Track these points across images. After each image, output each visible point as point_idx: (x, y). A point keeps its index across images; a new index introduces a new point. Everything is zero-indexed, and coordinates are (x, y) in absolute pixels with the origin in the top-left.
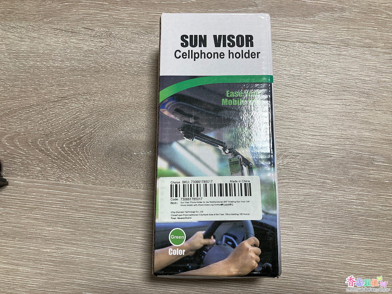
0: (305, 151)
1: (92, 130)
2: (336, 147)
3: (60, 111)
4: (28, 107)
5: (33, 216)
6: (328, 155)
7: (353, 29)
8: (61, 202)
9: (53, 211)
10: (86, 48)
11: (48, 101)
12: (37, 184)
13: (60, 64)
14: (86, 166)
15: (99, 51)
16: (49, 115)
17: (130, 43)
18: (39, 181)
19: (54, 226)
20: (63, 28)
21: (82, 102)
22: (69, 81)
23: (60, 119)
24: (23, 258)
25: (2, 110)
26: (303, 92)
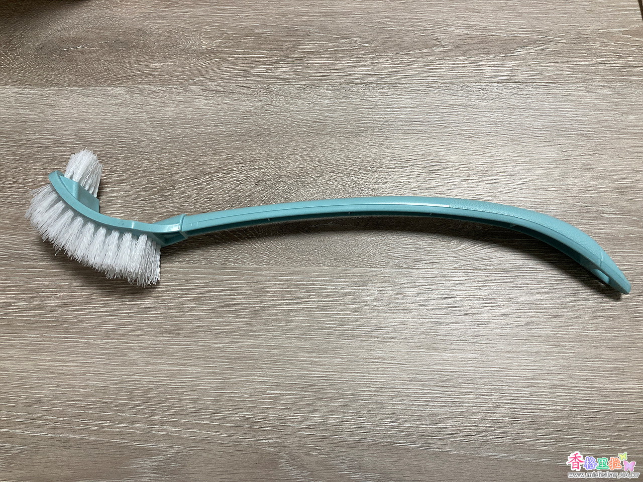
2: (555, 201)
3: (219, 184)
4: (180, 182)
5: (198, 307)
6: (547, 211)
7: (561, 62)
8: (230, 288)
9: (221, 299)
10: (243, 109)
11: (203, 173)
12: (200, 270)
13: (214, 130)
15: (258, 111)
16: (206, 189)
17: (294, 100)
18: (202, 266)
19: (225, 316)
20: (213, 87)
21: (245, 172)
22: (226, 149)
23: (219, 193)
24: (191, 357)
25: (150, 188)
26: (508, 140)
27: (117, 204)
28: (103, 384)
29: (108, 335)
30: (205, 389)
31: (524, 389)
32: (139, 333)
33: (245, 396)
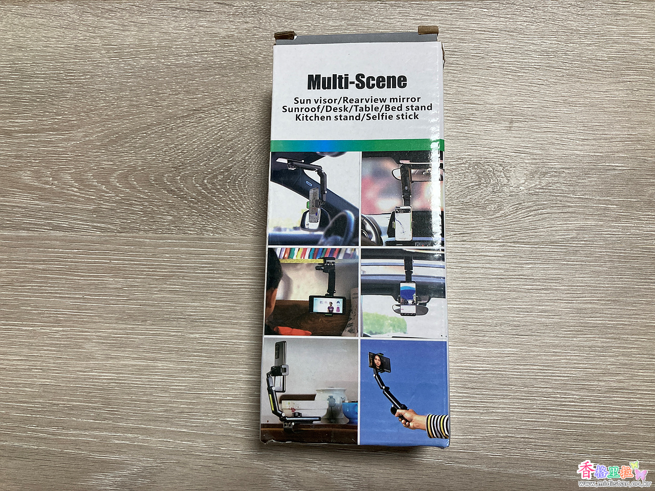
0: (573, 164)
1: (246, 156)
2: (621, 155)
3: (193, 131)
4: (144, 129)
5: (169, 288)
6: (610, 168)
8: (209, 264)
9: (198, 278)
10: (223, 34)
11: (173, 117)
12: (170, 241)
13: (186, 60)
14: (242, 209)
15: (243, 36)
16: (178, 138)
18: (172, 235)
19: (202, 300)
20: (184, 5)
21: (226, 115)
22: (202, 85)
23: (194, 142)
24: (161, 349)
25: (107, 136)
26: (563, 76)
27: (66, 157)
28: (53, 382)
29: (58, 322)
30: (180, 389)
31: (574, 392)
32: (97, 319)
33: (228, 398)
